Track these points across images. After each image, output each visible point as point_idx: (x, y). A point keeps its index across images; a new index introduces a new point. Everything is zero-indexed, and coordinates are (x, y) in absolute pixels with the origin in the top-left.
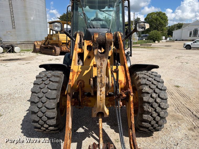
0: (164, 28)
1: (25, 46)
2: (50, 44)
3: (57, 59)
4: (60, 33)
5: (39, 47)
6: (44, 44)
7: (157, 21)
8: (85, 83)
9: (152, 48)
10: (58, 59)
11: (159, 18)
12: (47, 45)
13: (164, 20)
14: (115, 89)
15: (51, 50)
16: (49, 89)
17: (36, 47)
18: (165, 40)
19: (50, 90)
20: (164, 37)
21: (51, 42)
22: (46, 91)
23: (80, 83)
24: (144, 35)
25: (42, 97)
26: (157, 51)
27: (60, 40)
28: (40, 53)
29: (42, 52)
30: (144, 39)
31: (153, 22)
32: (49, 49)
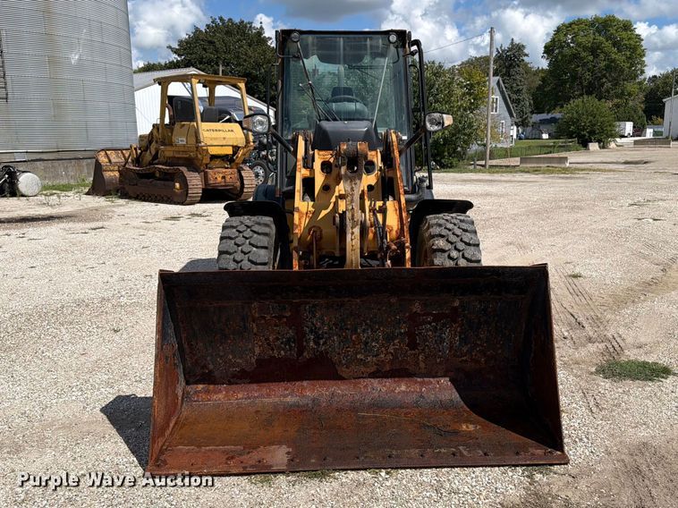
0: (630, 87)
1: (45, 170)
2: (161, 159)
3: (197, 215)
4: (202, 121)
5: (117, 174)
6: (137, 161)
7: (596, 56)
8: (323, 232)
9: (566, 170)
10: (200, 215)
11: (607, 45)
12: (151, 163)
13: (628, 53)
14: (379, 242)
15: (166, 183)
16: (253, 246)
17: (104, 173)
18: (633, 136)
19: (254, 249)
20: (629, 127)
21: (168, 152)
22: (249, 250)
23: (314, 231)
24: (544, 116)
25: (242, 261)
26: (580, 183)
27: (203, 144)
28: (121, 197)
29: (131, 194)
30: (545, 136)
31: (582, 59)
32: (159, 179)
